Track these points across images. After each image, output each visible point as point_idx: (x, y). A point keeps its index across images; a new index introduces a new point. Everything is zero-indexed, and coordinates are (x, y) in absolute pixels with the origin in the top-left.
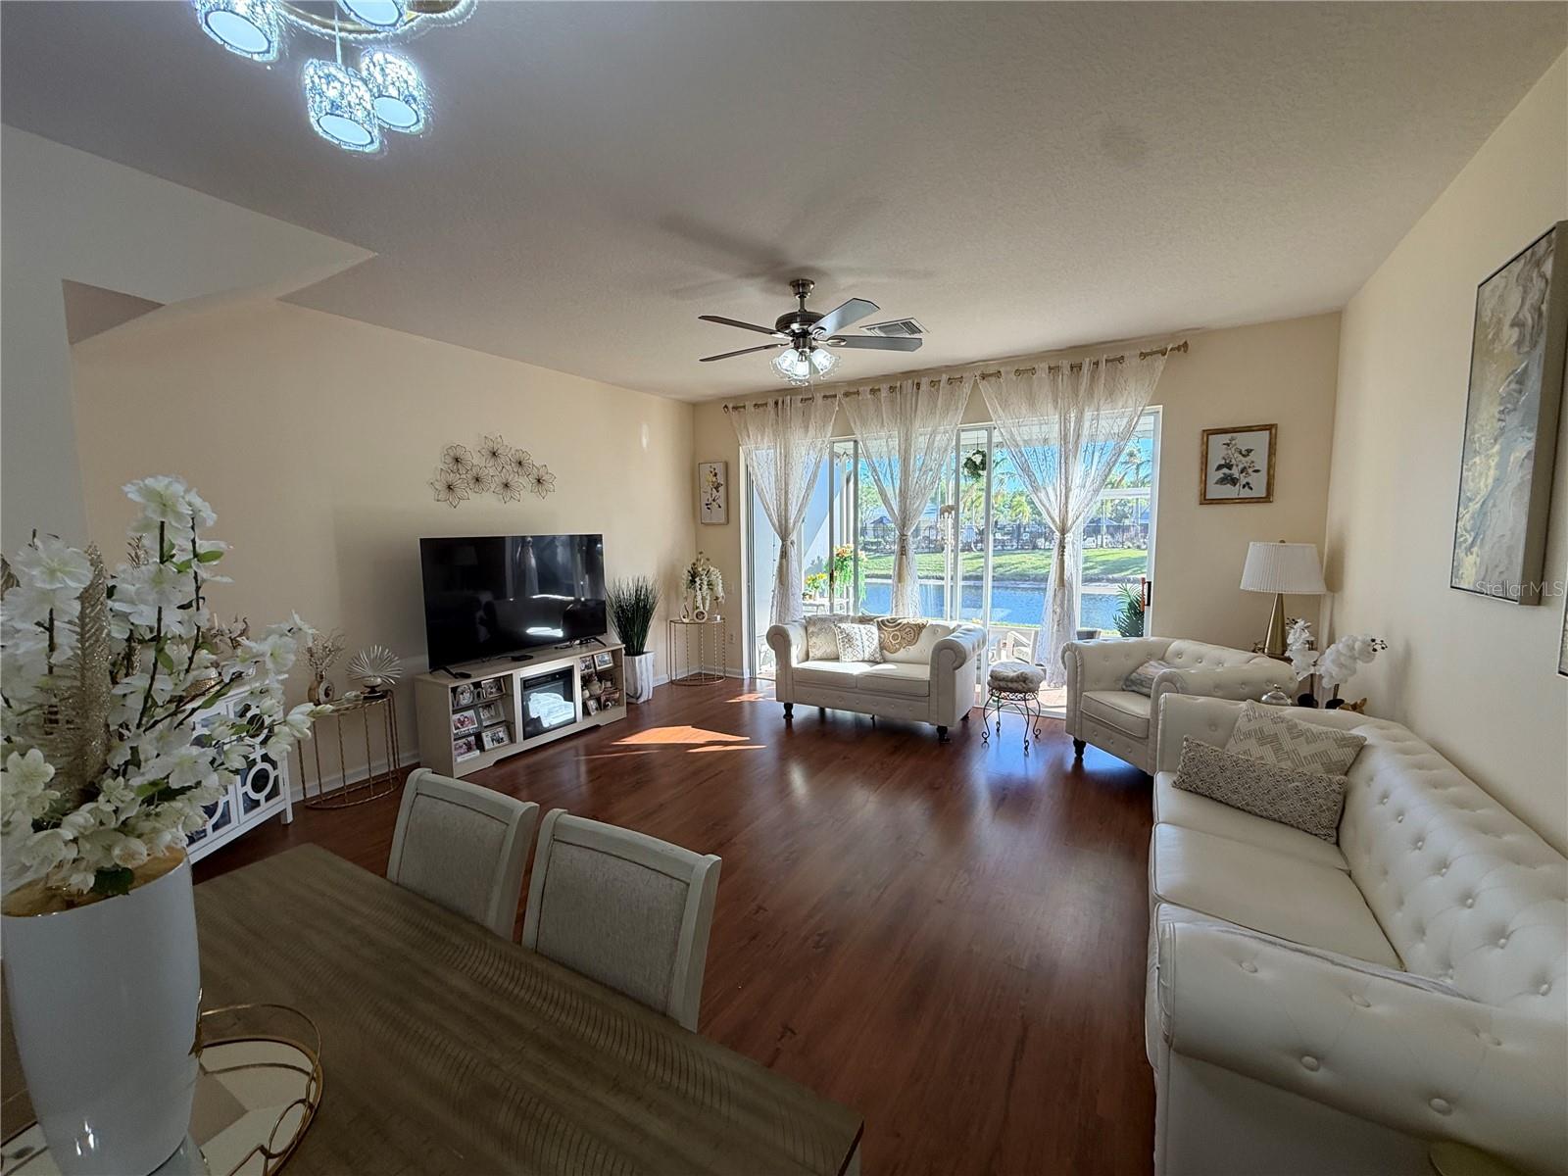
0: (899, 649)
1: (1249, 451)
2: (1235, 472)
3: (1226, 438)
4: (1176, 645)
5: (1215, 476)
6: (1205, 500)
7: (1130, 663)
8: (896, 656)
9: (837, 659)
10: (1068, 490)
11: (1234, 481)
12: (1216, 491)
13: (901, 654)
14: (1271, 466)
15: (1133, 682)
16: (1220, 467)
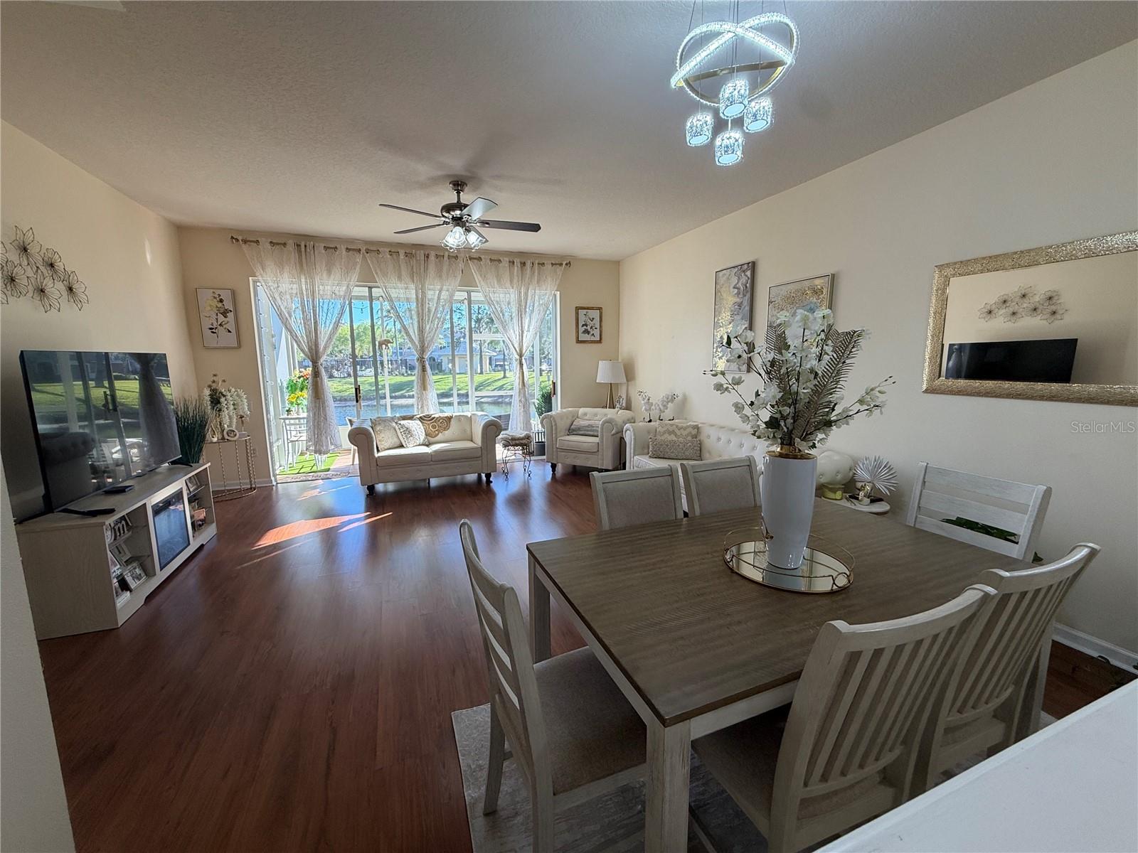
0: (438, 434)
1: (593, 319)
2: (589, 328)
3: (585, 311)
4: (582, 411)
5: (582, 329)
6: (578, 341)
7: (569, 422)
8: (438, 438)
9: (401, 446)
10: (522, 332)
11: (588, 333)
12: (583, 337)
13: (440, 437)
14: (601, 326)
15: (574, 430)
16: (583, 326)
